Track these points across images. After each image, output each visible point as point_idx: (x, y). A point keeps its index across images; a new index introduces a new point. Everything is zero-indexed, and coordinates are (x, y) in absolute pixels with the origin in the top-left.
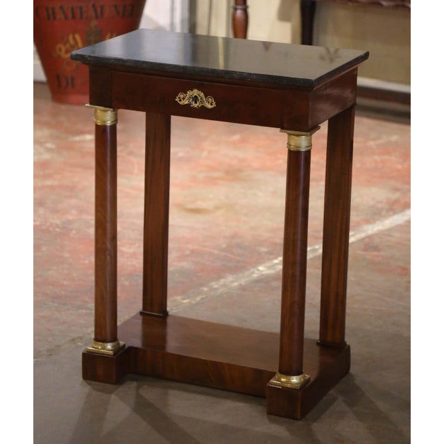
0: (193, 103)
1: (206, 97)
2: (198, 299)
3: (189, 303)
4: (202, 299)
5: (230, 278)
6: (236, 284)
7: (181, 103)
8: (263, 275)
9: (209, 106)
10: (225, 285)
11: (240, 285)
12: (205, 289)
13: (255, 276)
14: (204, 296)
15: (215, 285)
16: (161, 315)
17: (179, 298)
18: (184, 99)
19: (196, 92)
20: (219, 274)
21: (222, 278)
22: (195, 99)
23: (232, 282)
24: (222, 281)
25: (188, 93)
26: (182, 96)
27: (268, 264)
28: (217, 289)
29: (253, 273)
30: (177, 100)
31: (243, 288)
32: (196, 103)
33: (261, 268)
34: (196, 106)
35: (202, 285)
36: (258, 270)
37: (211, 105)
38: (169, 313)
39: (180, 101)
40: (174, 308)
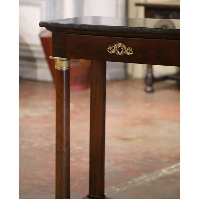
0: (118, 52)
1: (127, 48)
2: (125, 188)
3: (120, 190)
4: (128, 188)
5: (145, 176)
6: (148, 180)
7: (110, 53)
8: (165, 175)
9: (129, 54)
10: (141, 180)
11: (151, 180)
12: (130, 182)
13: (160, 175)
14: (128, 187)
15: (136, 180)
16: (101, 197)
17: (113, 188)
18: (112, 50)
19: (120, 45)
20: (138, 173)
21: (140, 176)
22: (120, 49)
23: (146, 178)
24: (140, 178)
25: (115, 45)
26: (111, 48)
27: (168, 168)
28: (137, 182)
29: (159, 173)
30: (108, 50)
31: (153, 182)
32: (120, 52)
33: (164, 171)
34: (120, 54)
35: (128, 180)
36: (162, 172)
37: (130, 53)
38: (106, 197)
39: (110, 51)
40: (111, 194)
